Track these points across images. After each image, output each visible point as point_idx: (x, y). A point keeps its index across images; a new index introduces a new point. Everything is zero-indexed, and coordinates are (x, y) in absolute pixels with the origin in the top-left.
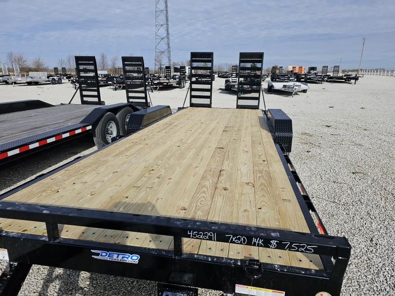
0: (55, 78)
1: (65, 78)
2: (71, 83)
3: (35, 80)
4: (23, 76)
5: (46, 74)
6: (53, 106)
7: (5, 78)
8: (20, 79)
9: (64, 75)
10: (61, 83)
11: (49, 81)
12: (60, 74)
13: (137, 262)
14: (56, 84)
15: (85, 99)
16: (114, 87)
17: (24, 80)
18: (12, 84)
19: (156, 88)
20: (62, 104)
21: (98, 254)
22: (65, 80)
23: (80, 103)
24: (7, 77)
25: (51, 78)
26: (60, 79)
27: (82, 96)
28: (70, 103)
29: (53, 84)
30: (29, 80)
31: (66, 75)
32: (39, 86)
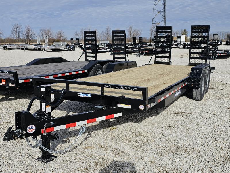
0: (71, 46)
1: (78, 46)
2: (81, 50)
3: (58, 47)
4: (50, 45)
5: (65, 43)
6: (68, 61)
7: (39, 46)
8: (48, 47)
9: (77, 44)
10: (75, 50)
11: (67, 48)
12: (75, 44)
13: (90, 97)
14: (71, 50)
15: (88, 58)
16: (111, 53)
17: (51, 47)
18: (43, 50)
19: (142, 54)
20: (73, 61)
21: (79, 95)
22: (77, 48)
23: (85, 61)
24: (40, 45)
25: (68, 47)
26: (74, 47)
27: (86, 56)
28: (78, 61)
29: (69, 50)
30: (54, 47)
31: (79, 44)
32: (59, 52)
